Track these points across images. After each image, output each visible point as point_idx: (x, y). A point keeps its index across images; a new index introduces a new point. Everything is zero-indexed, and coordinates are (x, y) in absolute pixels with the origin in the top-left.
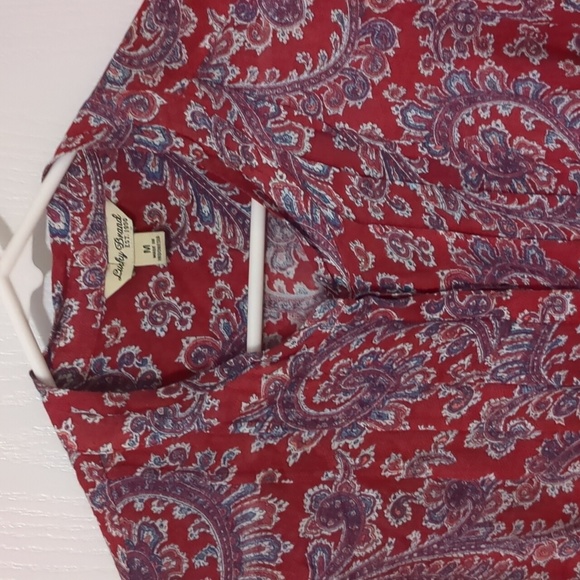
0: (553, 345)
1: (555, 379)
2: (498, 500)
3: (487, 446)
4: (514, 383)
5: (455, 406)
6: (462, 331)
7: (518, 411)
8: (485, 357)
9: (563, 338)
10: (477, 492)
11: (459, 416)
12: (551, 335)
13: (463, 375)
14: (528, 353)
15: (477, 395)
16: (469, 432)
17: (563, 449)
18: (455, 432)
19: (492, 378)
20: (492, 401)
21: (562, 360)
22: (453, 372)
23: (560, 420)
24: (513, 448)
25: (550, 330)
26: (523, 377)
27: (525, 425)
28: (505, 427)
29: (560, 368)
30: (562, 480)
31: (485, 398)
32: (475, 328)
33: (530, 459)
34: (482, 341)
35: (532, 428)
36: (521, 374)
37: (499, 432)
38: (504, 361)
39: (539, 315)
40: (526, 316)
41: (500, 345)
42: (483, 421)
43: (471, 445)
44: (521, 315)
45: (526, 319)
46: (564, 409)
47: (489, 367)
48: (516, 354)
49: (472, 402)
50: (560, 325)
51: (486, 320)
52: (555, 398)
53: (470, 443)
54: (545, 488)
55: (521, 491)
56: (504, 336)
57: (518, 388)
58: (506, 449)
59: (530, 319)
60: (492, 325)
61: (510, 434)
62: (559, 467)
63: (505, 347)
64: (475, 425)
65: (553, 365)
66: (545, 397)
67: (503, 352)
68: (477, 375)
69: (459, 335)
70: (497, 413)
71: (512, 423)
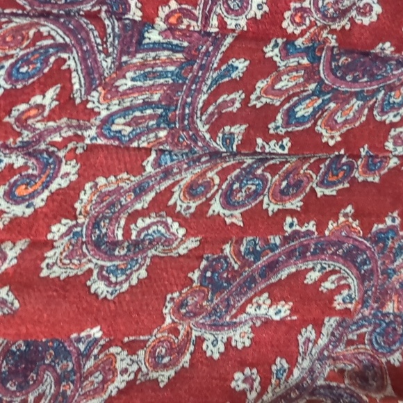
0: (222, 77)
1: (224, 139)
2: (108, 369)
3: (90, 271)
4: (145, 145)
5: (21, 191)
6: (39, 36)
7: (154, 200)
8: (88, 92)
9: (241, 65)
10: (67, 355)
11: (29, 212)
12: (219, 56)
13: (39, 125)
14: (175, 88)
15: (70, 169)
16: (50, 245)
17: (238, 273)
18: (22, 244)
19: (101, 135)
20: (101, 181)
21: (237, 105)
22: (18, 119)
23: (235, 218)
24: (143, 273)
25: (217, 48)
26: (162, 134)
27: (167, 227)
28: (127, 232)
29: (233, 119)
30: (232, 325)
31: (86, 174)
32: (68, 31)
33: (176, 295)
34: (83, 60)
35: (182, 232)
36: (158, 128)
37: (116, 244)
38: (127, 104)
39: (198, 12)
40: (173, 12)
41: (120, 69)
42: (81, 220)
43: (57, 272)
44: (163, 12)
45: (173, 20)
46: (241, 196)
47: (93, 113)
48: (151, 89)
49: (59, 183)
50: (236, 39)
51: (93, 17)
52: (223, 174)
53: (54, 266)
54: (200, 340)
55: (154, 348)
56: (128, 53)
57: (153, 155)
58: (128, 277)
59: (180, 21)
60: (104, 27)
61: (138, 246)
62: (229, 307)
63: (130, 74)
64: (64, 229)
65: (220, 114)
66: (204, 174)
67: (125, 84)
68: (69, 126)
69: (33, 43)
70: (110, 203)
71: (141, 223)
